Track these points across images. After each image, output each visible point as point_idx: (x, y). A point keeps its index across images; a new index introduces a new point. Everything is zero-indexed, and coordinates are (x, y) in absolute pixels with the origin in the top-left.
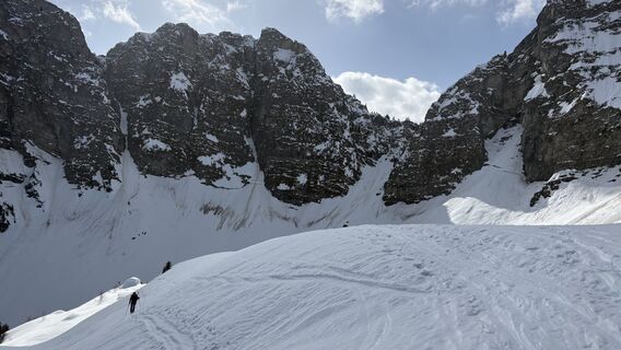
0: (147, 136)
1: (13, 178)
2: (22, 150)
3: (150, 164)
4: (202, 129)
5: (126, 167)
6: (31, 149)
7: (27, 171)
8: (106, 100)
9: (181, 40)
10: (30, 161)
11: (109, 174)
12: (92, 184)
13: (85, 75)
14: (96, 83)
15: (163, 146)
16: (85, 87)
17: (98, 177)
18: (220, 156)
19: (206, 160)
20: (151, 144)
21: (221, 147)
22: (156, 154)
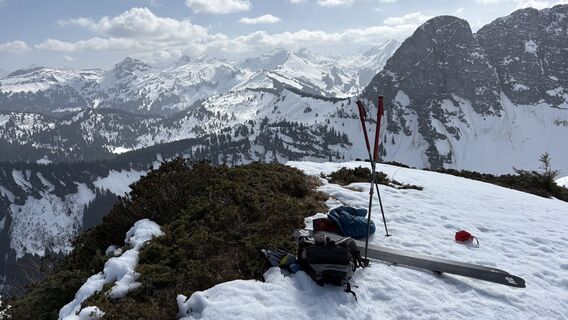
0: (514, 83)
1: (453, 114)
2: (452, 99)
3: (519, 99)
4: (547, 73)
5: (505, 101)
6: (456, 98)
7: (457, 109)
8: (490, 66)
9: (528, 18)
10: (456, 104)
11: (498, 107)
12: (489, 113)
13: (476, 53)
14: (482, 56)
15: (525, 88)
16: (477, 61)
17: (491, 109)
18: (560, 89)
19: (551, 93)
20: (517, 87)
21: (560, 83)
22: (522, 93)
